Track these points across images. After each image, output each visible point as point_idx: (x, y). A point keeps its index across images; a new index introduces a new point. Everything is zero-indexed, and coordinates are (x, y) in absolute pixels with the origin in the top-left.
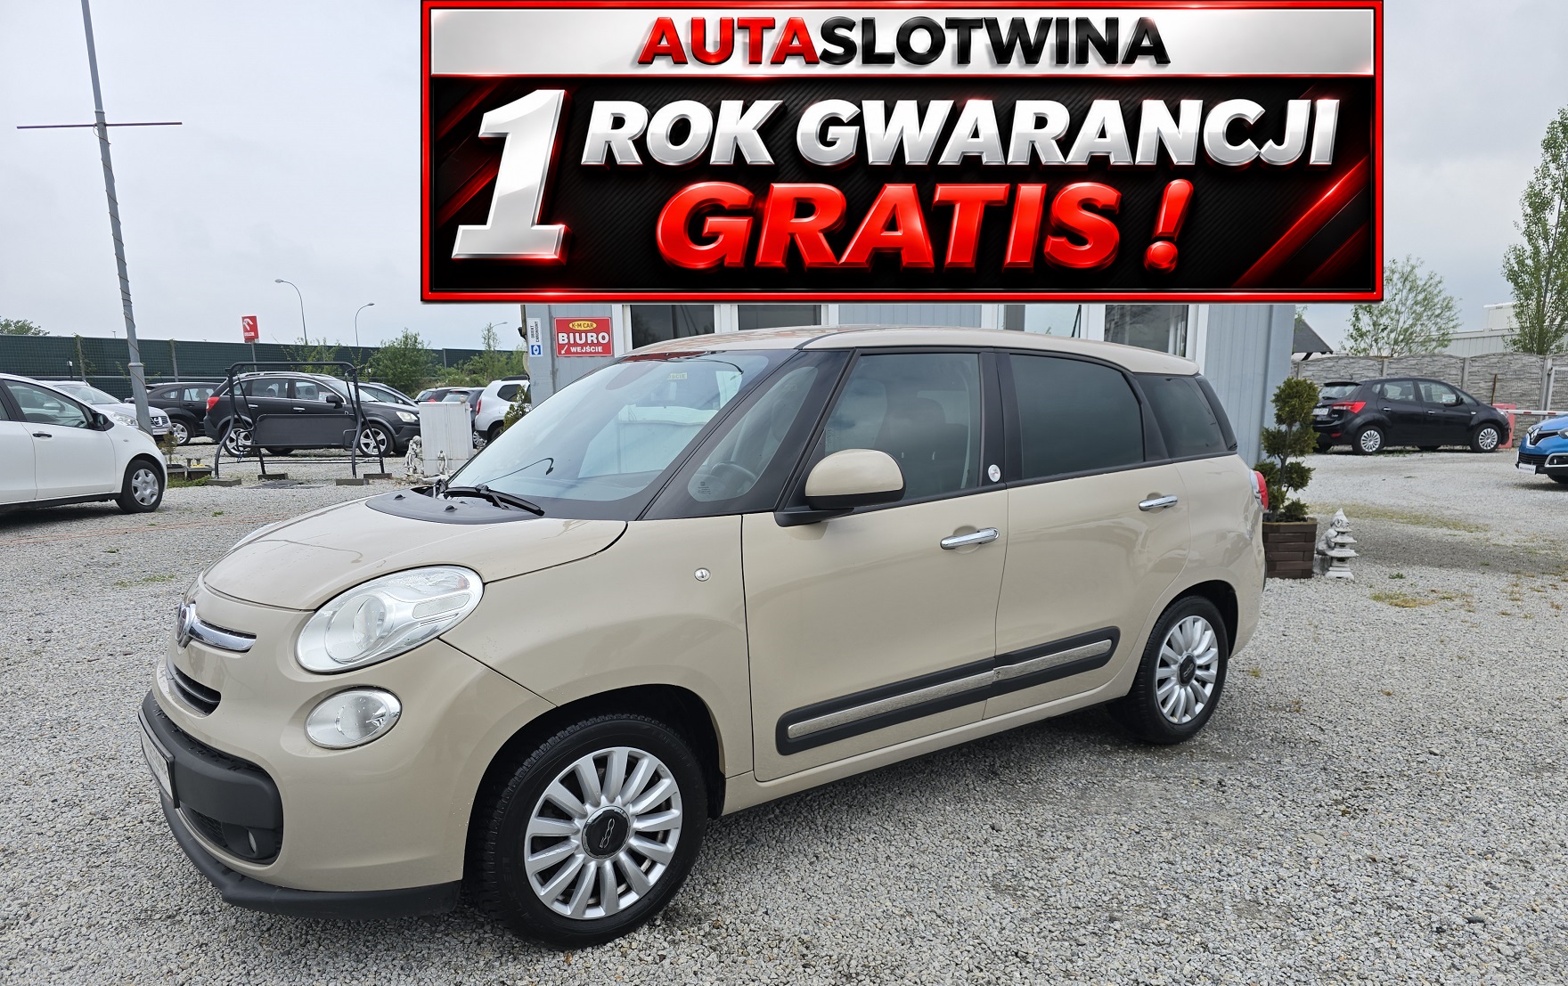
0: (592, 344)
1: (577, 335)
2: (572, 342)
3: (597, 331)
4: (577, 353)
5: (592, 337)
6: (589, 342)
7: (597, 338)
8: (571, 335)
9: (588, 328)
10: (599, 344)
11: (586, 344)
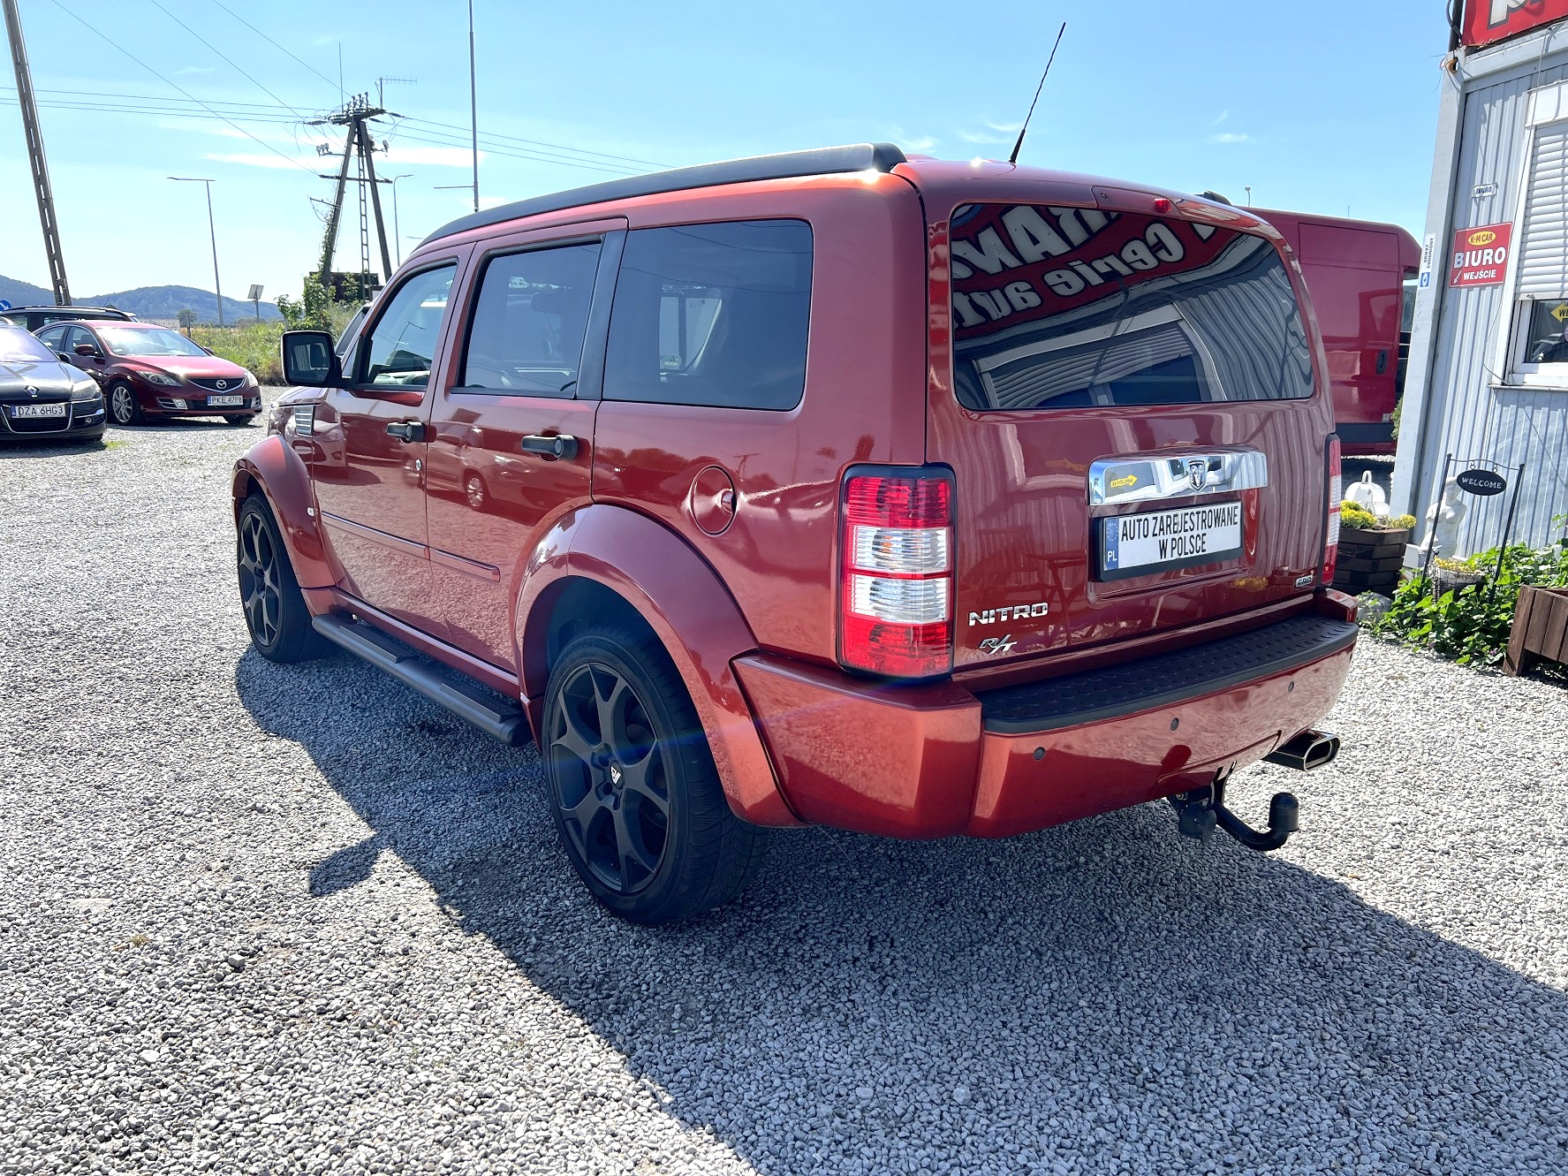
0: (1488, 267)
1: (1474, 252)
2: (1467, 265)
3: (1494, 246)
4: (1469, 281)
5: (1488, 256)
6: (1484, 263)
7: (1493, 257)
8: (1468, 253)
9: (1487, 242)
10: (1494, 266)
11: (1480, 267)
